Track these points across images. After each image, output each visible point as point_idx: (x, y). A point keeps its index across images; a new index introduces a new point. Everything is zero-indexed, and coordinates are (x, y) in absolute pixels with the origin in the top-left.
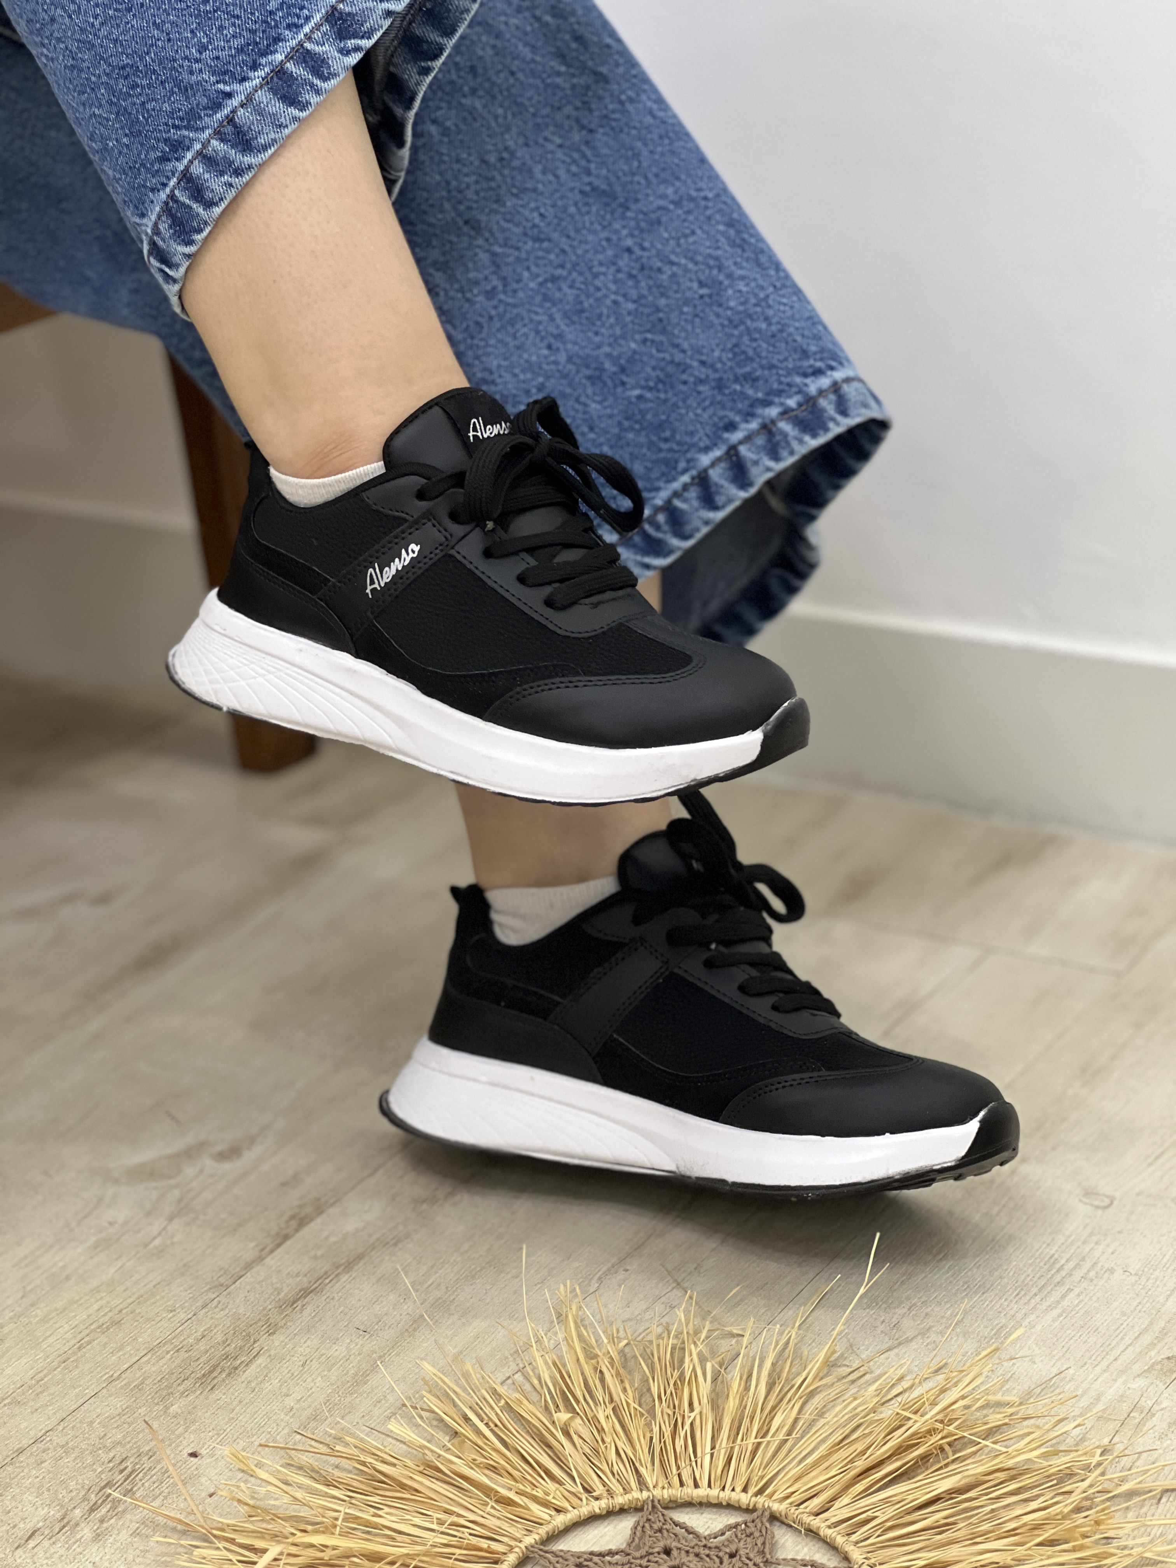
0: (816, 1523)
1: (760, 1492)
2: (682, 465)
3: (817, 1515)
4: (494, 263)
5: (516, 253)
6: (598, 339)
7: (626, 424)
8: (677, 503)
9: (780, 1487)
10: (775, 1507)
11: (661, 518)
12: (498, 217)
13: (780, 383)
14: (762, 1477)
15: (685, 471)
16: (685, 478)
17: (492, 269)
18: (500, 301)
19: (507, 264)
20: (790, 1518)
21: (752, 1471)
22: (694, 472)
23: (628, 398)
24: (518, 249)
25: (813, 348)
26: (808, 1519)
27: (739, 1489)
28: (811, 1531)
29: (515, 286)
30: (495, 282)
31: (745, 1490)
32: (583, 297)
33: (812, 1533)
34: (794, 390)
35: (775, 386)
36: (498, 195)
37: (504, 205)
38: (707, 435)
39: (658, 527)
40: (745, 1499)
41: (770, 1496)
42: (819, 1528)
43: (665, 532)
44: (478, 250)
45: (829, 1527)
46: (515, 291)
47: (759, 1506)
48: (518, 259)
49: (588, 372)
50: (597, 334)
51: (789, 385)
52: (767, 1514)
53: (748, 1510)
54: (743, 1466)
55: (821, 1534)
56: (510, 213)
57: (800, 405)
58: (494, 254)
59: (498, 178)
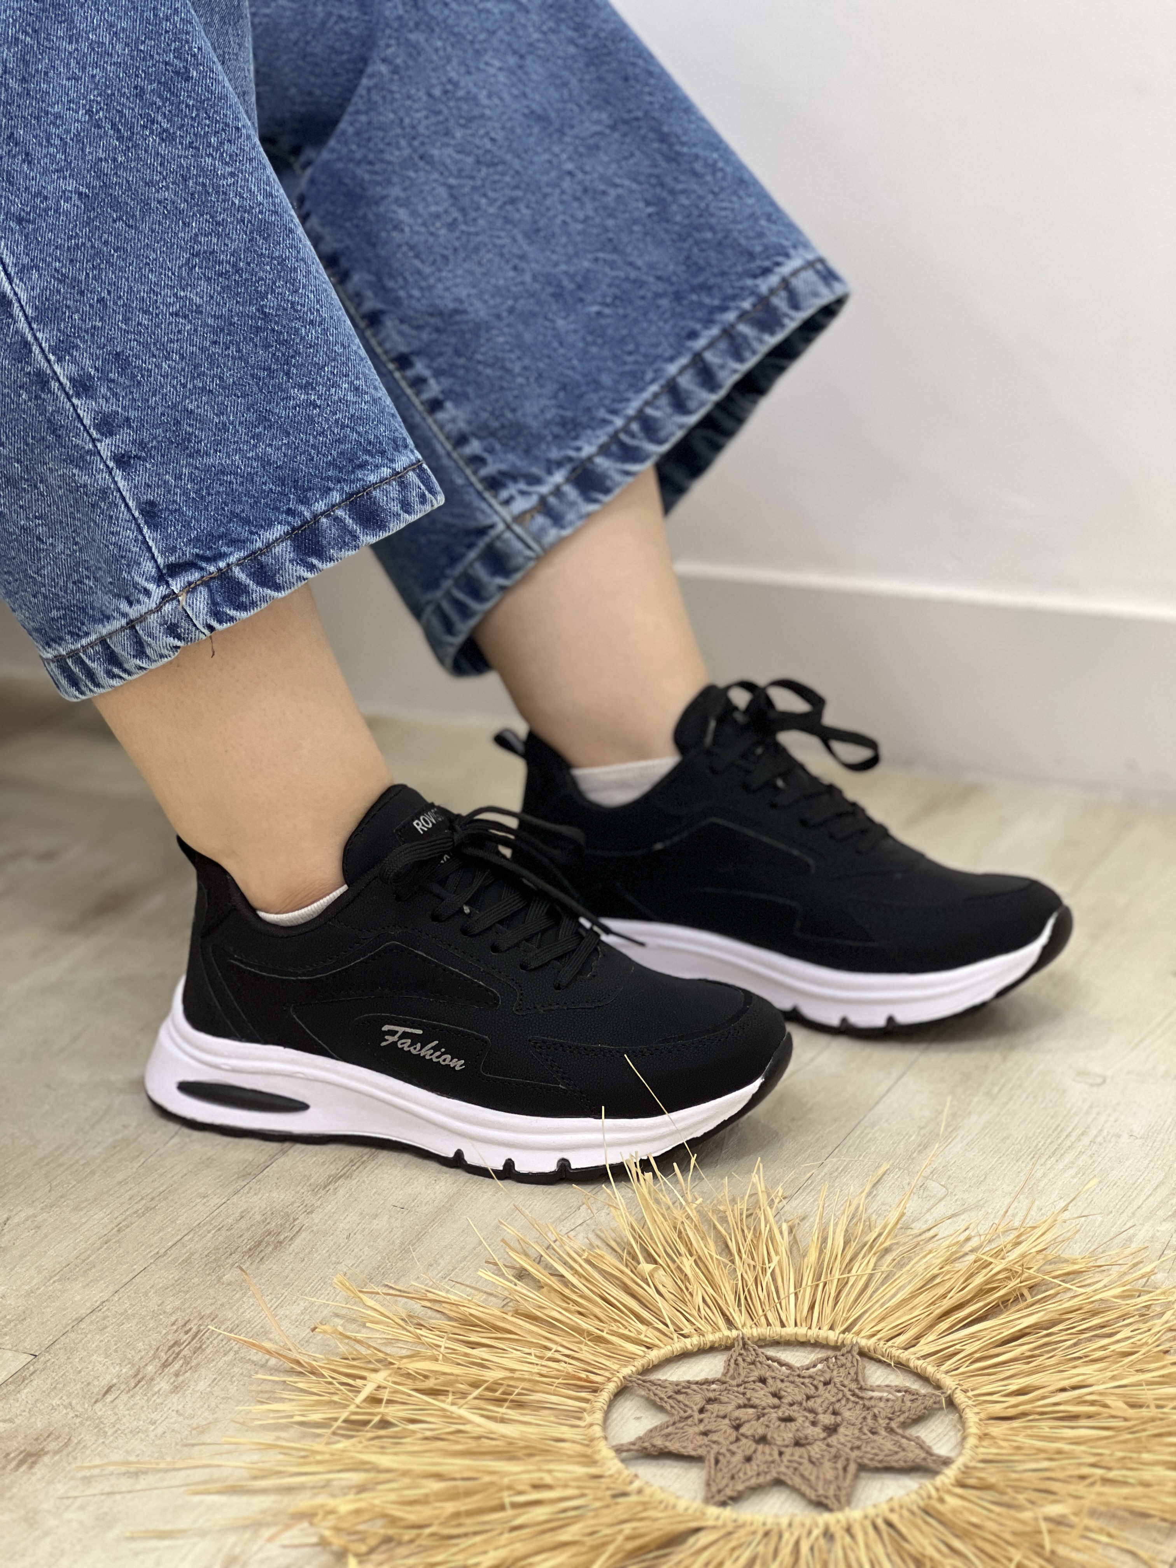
0: (904, 1355)
1: (848, 1330)
2: (649, 375)
3: (906, 1349)
4: (452, 196)
5: (471, 183)
6: (555, 257)
7: (590, 338)
8: (649, 411)
9: (867, 1326)
10: (863, 1342)
11: (635, 427)
12: (450, 150)
13: (733, 287)
14: (847, 1319)
15: (653, 381)
16: (654, 388)
17: (450, 201)
18: (463, 232)
19: (464, 195)
20: (879, 1352)
21: (836, 1314)
22: (662, 382)
23: (588, 314)
24: (472, 178)
25: (758, 249)
26: (896, 1353)
27: (826, 1328)
28: (900, 1363)
29: (473, 214)
30: (455, 214)
31: (831, 1328)
32: (537, 217)
33: (902, 1366)
34: (747, 293)
35: (730, 291)
36: (447, 128)
37: (453, 137)
38: (671, 346)
39: (633, 435)
40: (833, 1336)
41: (858, 1333)
42: (908, 1360)
43: (640, 439)
44: (434, 185)
45: (918, 1359)
46: (475, 220)
47: (848, 1342)
48: (474, 188)
49: (551, 290)
50: (553, 252)
51: (742, 288)
52: (856, 1349)
53: (836, 1348)
54: (828, 1309)
55: (912, 1365)
56: (461, 144)
57: (754, 305)
58: (450, 187)
59: (445, 111)
